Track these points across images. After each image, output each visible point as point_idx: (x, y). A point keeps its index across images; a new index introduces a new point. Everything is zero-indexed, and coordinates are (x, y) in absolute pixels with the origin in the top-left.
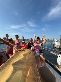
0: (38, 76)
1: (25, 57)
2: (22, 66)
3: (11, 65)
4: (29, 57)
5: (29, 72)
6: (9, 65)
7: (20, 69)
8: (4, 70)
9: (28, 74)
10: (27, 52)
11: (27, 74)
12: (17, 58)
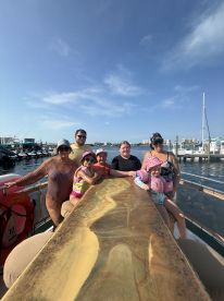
0: (183, 260)
1: (122, 205)
2: (123, 230)
3: (88, 229)
4: (135, 206)
5: (150, 250)
6: (80, 229)
7: (121, 241)
8: (73, 241)
9: (151, 255)
10: (123, 189)
11: (147, 254)
12: (97, 208)
